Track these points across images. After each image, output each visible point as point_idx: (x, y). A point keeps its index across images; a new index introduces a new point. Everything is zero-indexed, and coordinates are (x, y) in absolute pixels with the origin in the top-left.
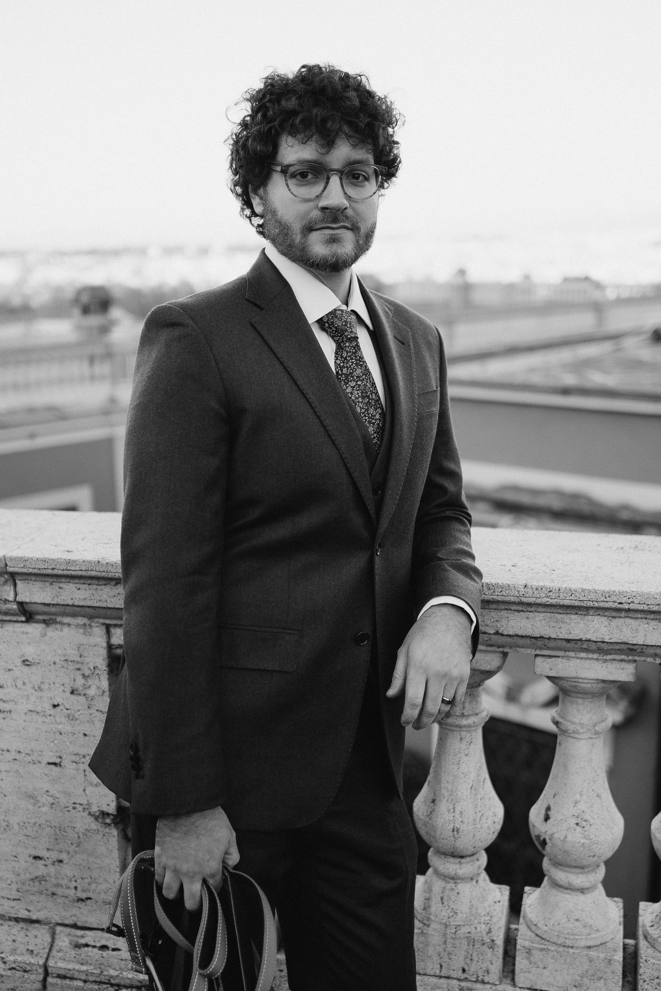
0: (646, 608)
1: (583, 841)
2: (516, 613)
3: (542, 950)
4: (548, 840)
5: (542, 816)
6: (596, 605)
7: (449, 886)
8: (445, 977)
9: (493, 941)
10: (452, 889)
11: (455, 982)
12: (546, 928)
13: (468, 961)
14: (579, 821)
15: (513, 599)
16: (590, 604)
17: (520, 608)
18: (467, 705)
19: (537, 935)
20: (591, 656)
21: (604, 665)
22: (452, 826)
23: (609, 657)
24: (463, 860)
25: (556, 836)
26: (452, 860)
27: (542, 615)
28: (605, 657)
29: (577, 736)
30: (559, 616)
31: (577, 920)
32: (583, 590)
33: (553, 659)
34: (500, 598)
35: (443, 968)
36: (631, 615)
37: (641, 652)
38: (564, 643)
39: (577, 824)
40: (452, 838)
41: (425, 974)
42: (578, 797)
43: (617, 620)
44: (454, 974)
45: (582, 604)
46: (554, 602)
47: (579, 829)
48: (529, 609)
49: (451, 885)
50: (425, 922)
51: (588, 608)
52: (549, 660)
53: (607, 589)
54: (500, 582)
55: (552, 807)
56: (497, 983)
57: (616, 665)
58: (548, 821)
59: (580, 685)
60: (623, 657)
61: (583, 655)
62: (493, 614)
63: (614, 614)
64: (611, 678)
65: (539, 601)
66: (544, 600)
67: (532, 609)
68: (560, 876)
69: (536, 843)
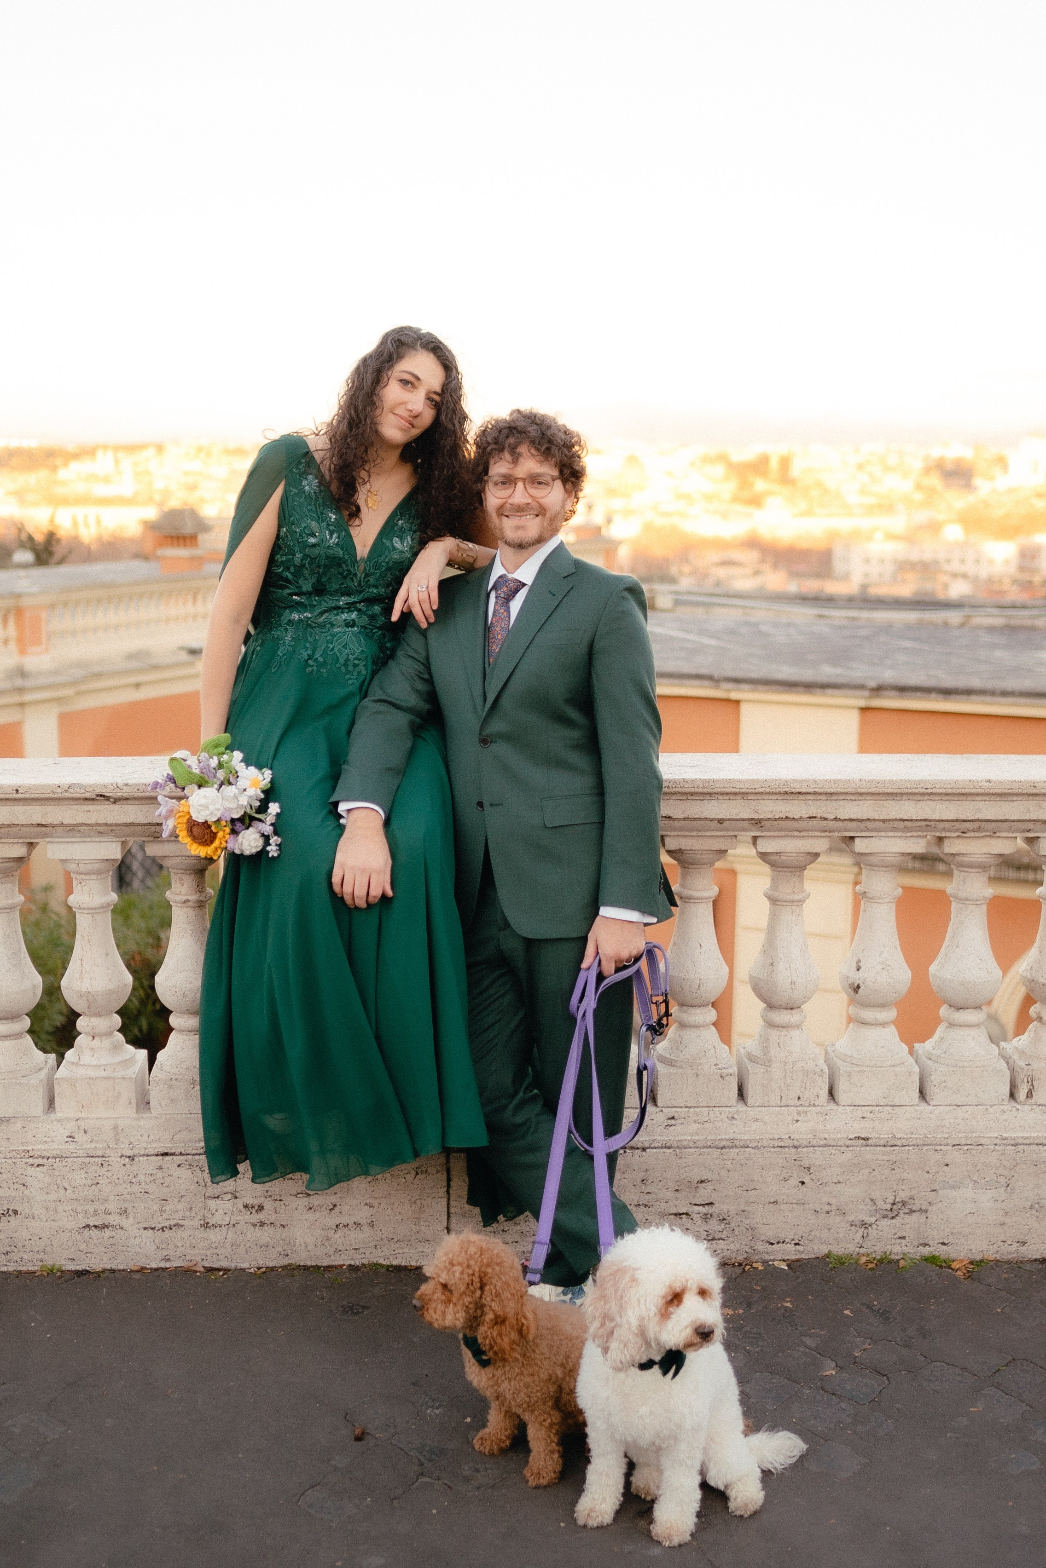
0: (943, 791)
1: (889, 980)
2: (850, 802)
3: (859, 1072)
4: (861, 986)
5: (854, 968)
6: (910, 791)
7: (783, 1034)
8: (785, 1106)
9: (822, 1070)
10: (786, 1035)
11: (793, 1108)
13: (803, 1089)
14: (884, 966)
15: (851, 790)
16: (906, 791)
17: (853, 798)
18: (796, 884)
19: (852, 1064)
20: (896, 834)
21: (905, 841)
22: (790, 980)
23: (909, 834)
24: (793, 1011)
25: (868, 979)
26: (785, 1011)
28: (906, 835)
29: (880, 901)
30: (880, 802)
31: (883, 1047)
32: (901, 780)
33: (869, 839)
34: (842, 790)
35: (783, 1098)
36: (932, 797)
37: (935, 827)
38: (881, 823)
39: (883, 969)
40: (790, 990)
41: (769, 1106)
42: (882, 949)
43: (922, 802)
44: (791, 1103)
45: (900, 791)
46: (880, 791)
47: (885, 973)
48: (861, 798)
49: (784, 1032)
50: (767, 1064)
51: (902, 794)
52: (865, 840)
53: (918, 778)
54: (843, 778)
55: (861, 959)
56: (825, 1104)
57: (913, 840)
58: (860, 970)
59: (886, 858)
60: (919, 833)
61: (891, 834)
62: (834, 803)
63: (920, 798)
64: (909, 851)
65: (870, 791)
66: (873, 790)
67: (864, 798)
68: (869, 1015)
69: (850, 990)
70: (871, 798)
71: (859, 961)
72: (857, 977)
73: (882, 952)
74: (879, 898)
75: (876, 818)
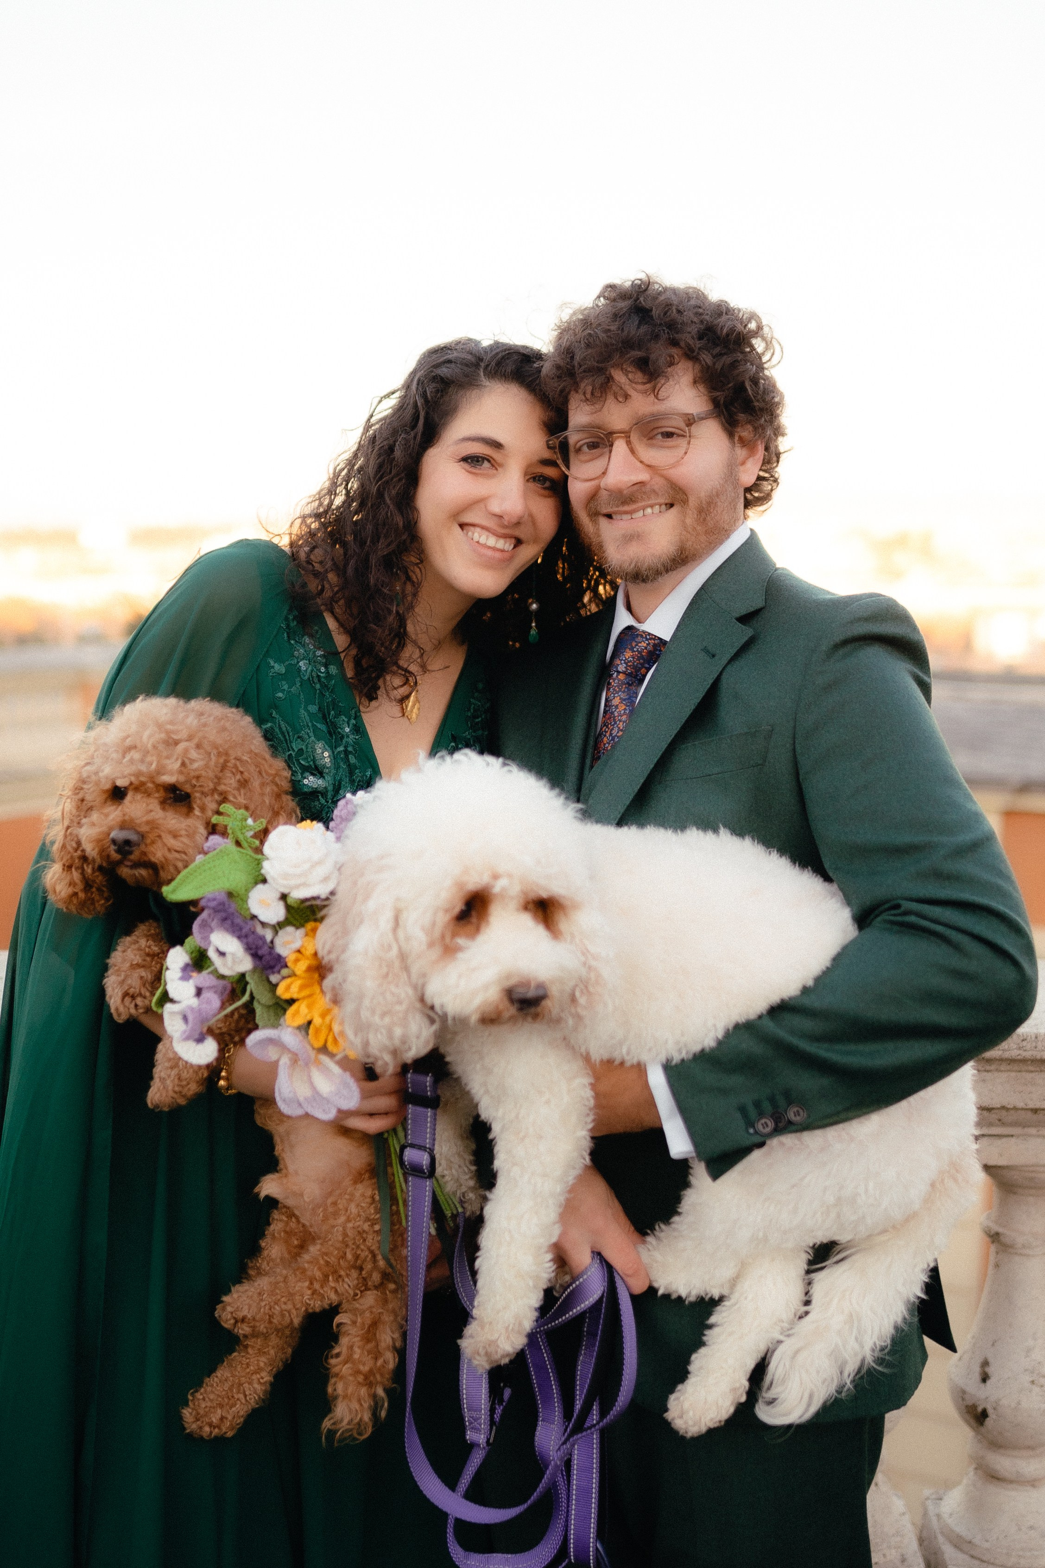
4: (990, 1411)
5: (977, 1377)
12: (986, 1545)
14: (1035, 1377)
19: (972, 1557)
25: (1004, 1402)
27: (1004, 1075)
29: (1027, 1251)
30: (1029, 1076)
31: (1032, 1528)
33: (1004, 1140)
38: (1029, 1114)
39: (1033, 1382)
42: (1030, 1342)
46: (1028, 1054)
47: (1036, 1389)
48: (988, 1068)
55: (991, 1360)
58: (988, 1382)
67: (993, 1067)
68: (1003, 1463)
69: (968, 1417)
70: (1008, 1067)
71: (985, 1363)
72: (983, 1395)
73: (1029, 1351)
74: (1024, 1246)
75: (1021, 1105)
